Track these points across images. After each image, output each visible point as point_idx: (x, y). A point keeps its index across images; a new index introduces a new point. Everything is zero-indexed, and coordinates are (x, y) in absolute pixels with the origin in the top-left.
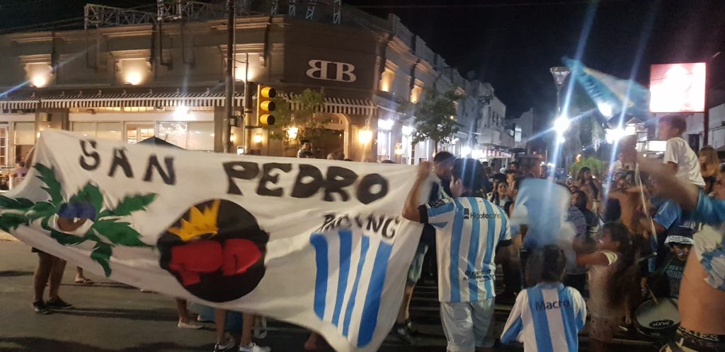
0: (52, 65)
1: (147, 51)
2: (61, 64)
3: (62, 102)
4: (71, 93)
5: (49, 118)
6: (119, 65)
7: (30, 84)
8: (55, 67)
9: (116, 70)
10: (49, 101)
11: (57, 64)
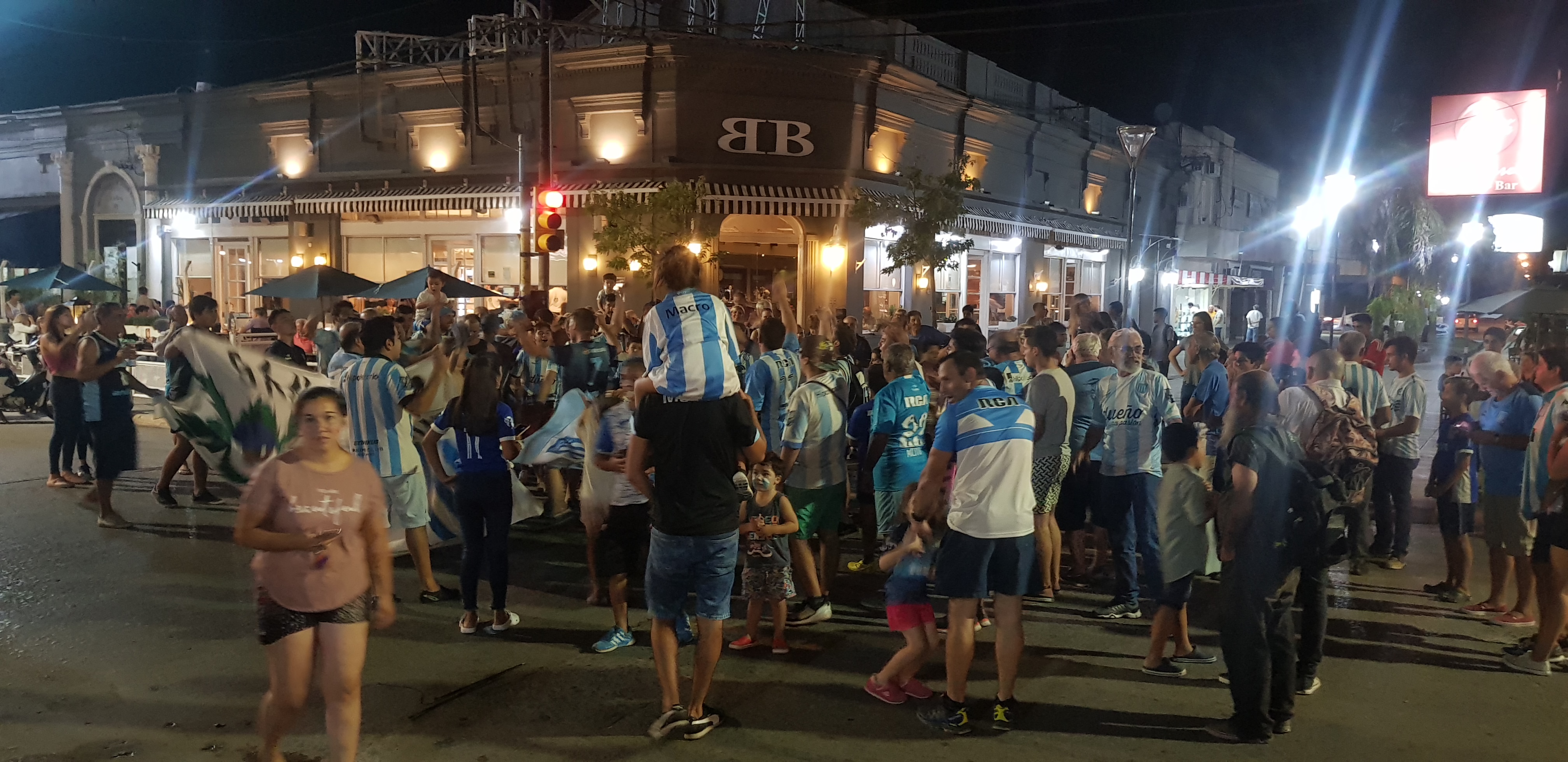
0: (312, 138)
1: (456, 111)
2: (326, 138)
3: (326, 204)
4: (342, 188)
5: (310, 232)
6: (415, 136)
7: (279, 171)
8: (317, 144)
9: (409, 145)
10: (307, 201)
11: (320, 136)
